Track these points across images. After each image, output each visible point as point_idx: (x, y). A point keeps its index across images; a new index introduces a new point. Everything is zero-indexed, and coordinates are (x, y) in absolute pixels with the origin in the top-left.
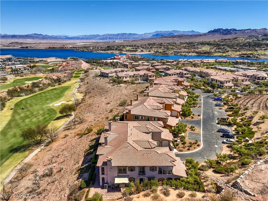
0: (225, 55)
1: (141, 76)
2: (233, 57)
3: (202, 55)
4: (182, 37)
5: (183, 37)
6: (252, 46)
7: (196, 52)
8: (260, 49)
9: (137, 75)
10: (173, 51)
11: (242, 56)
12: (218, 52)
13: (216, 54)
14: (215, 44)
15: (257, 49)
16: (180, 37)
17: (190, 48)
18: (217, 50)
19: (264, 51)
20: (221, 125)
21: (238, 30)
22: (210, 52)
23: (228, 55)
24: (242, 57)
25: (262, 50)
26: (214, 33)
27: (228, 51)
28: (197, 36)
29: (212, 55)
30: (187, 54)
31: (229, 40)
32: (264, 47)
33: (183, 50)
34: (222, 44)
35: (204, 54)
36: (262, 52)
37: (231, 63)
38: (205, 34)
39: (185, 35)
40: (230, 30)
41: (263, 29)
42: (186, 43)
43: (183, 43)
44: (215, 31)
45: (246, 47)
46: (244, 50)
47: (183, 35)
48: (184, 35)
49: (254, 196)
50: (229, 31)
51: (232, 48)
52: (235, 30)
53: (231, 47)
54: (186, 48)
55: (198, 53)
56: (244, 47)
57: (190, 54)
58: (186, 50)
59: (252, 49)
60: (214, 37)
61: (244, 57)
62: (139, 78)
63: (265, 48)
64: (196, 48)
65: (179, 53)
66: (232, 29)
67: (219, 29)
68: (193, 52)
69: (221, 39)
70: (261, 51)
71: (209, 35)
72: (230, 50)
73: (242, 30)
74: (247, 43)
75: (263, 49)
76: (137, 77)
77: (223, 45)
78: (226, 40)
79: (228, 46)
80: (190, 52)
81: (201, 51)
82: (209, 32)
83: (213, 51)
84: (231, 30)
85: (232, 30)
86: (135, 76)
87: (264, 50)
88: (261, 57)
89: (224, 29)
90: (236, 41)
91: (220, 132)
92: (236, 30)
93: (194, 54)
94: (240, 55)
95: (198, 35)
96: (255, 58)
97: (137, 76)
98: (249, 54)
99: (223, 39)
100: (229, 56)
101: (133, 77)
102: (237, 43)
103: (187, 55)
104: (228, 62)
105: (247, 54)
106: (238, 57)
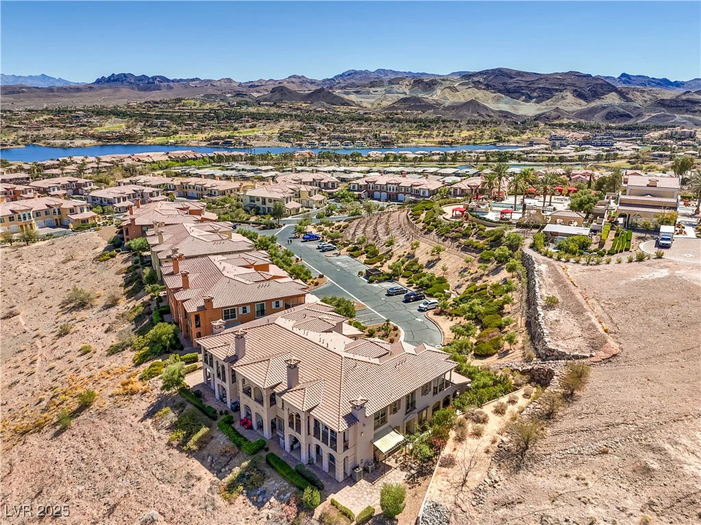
0: (172, 141)
1: (38, 214)
2: (195, 145)
3: (112, 143)
4: (18, 92)
5: (23, 92)
6: (223, 119)
7: (93, 137)
8: (241, 125)
9: (24, 213)
10: (15, 133)
11: (213, 141)
12: (154, 135)
13: (150, 140)
14: (137, 115)
15: (236, 125)
16: (13, 92)
17: (68, 125)
18: (149, 130)
19: (250, 130)
20: (377, 283)
21: (173, 81)
22: (134, 136)
23: (182, 142)
24: (214, 144)
25: (246, 128)
26: (113, 84)
27: (176, 133)
28: (69, 92)
29: (141, 143)
30: (68, 142)
31: (164, 103)
32: (248, 121)
33: (47, 131)
34: (155, 115)
35: (117, 141)
36: (247, 132)
37: (207, 159)
38: (90, 88)
39: (29, 88)
40: (152, 78)
41: (226, 81)
42: (47, 111)
43: (37, 111)
44: (114, 81)
45: (211, 122)
46: (210, 128)
47: (22, 88)
48: (26, 88)
49: (591, 356)
50: (151, 80)
51: (180, 123)
52: (164, 79)
53: (179, 120)
54: (57, 127)
55: (99, 139)
56: (207, 122)
57: (78, 142)
58: (56, 131)
59: (226, 126)
60: (119, 94)
61: (217, 144)
62: (34, 222)
63: (251, 124)
64: (86, 126)
65: (40, 140)
66: (159, 77)
67: (125, 75)
68: (84, 136)
69: (146, 102)
70: (246, 130)
71: (103, 88)
72: (180, 128)
73: (181, 80)
74: (210, 113)
75: (248, 125)
76: (25, 218)
77: (158, 117)
78: (157, 103)
79: (170, 118)
80: (73, 137)
81: (107, 132)
82: (98, 81)
83: (137, 130)
84: (154, 78)
85: (158, 79)
86: (16, 216)
87: (251, 127)
88: (253, 143)
89: (137, 74)
90: (183, 106)
91: (392, 295)
92: (168, 80)
93: (88, 142)
94: (209, 140)
95: (71, 88)
96: (242, 146)
97: (27, 216)
98: (226, 137)
99: (150, 102)
100: (185, 143)
101: (11, 219)
102: (188, 112)
103: (71, 145)
104: (200, 158)
105: (223, 139)
106: (204, 144)
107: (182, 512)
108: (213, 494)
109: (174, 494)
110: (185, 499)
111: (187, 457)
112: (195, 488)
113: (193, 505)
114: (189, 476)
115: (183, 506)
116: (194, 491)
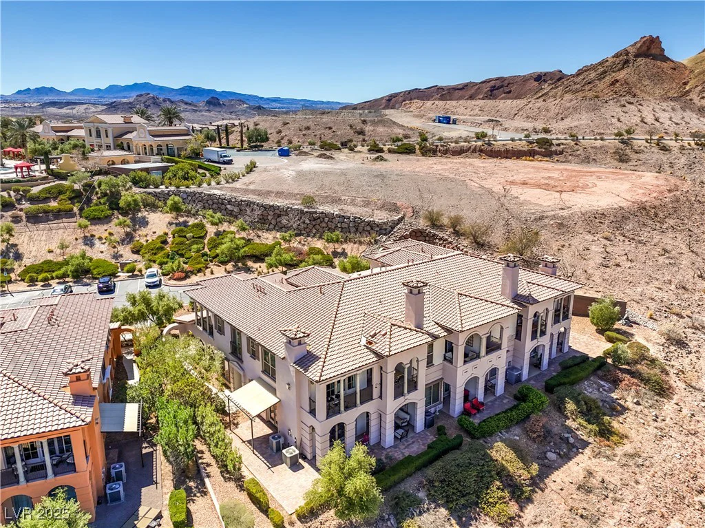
107: (650, 499)
108: (615, 455)
109: (620, 512)
110: (628, 495)
111: (543, 490)
112: (607, 479)
113: (637, 483)
114: (585, 488)
115: (642, 496)
116: (612, 480)
